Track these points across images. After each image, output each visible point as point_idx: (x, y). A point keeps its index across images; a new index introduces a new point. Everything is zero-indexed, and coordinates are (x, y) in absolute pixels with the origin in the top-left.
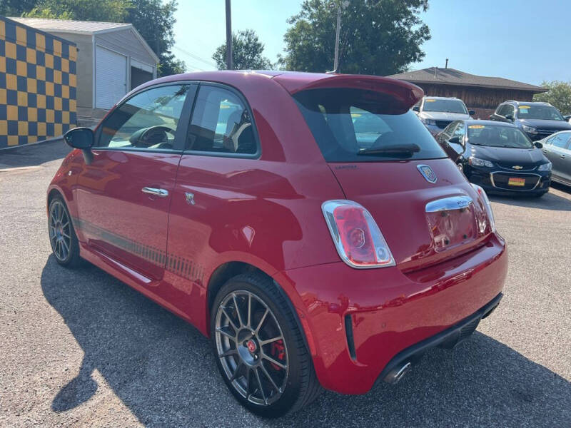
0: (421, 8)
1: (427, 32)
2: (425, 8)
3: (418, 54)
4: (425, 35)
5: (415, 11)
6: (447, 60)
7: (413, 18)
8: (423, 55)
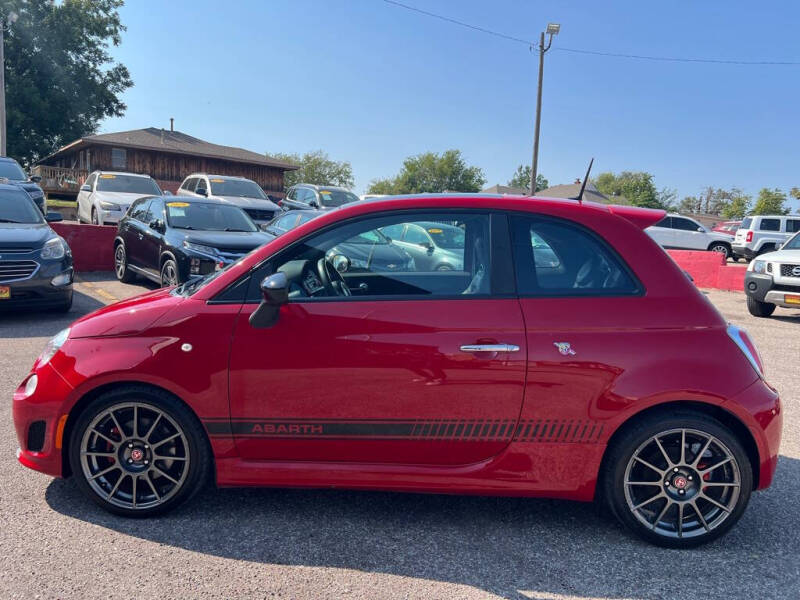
0: (109, 40)
1: (126, 75)
2: (116, 41)
3: (115, 105)
4: (122, 79)
5: (100, 43)
6: (172, 120)
7: (98, 52)
8: (122, 107)
